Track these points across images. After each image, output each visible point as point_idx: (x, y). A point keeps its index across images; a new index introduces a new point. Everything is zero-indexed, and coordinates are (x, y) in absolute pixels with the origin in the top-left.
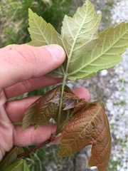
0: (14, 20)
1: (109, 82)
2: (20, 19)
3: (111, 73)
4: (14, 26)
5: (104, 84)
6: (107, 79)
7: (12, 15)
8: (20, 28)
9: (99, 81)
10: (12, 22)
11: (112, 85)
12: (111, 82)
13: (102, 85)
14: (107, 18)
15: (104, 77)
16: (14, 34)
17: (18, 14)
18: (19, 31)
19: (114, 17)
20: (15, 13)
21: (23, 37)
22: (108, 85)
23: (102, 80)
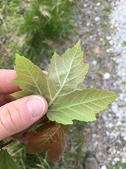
0: (19, 35)
1: (112, 84)
2: (23, 33)
3: (114, 76)
4: (18, 40)
5: (107, 88)
6: (111, 82)
7: (16, 30)
8: (24, 42)
9: (102, 84)
10: (17, 37)
11: (115, 88)
12: (114, 84)
13: (105, 88)
14: (106, 23)
15: (107, 80)
16: (19, 48)
17: (22, 29)
18: (24, 45)
19: (112, 22)
20: (18, 28)
21: (27, 50)
22: (112, 88)
23: (105, 83)
